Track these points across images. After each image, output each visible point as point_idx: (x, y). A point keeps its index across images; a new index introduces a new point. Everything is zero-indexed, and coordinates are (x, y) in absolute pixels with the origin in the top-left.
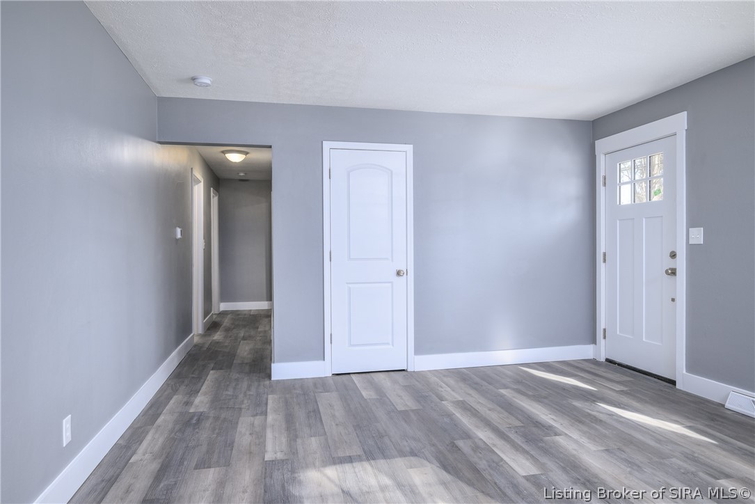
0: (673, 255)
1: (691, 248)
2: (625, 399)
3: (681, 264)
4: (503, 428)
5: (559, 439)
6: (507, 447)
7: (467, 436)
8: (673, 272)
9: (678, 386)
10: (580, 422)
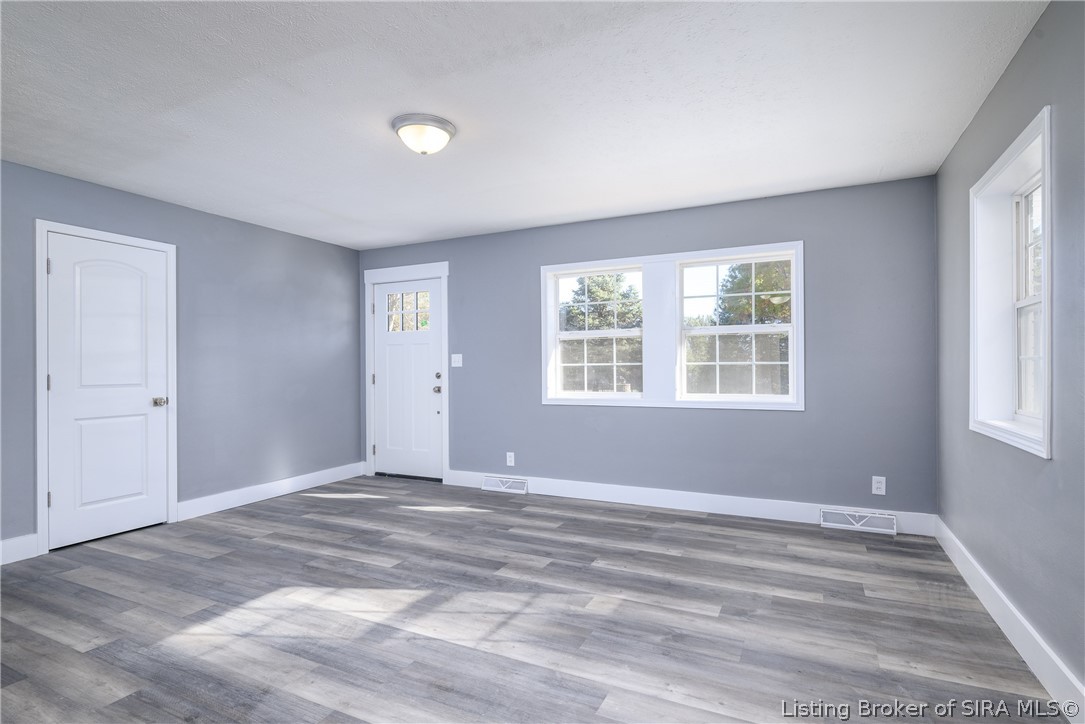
0: (438, 376)
1: (452, 370)
2: (415, 499)
3: (444, 383)
4: (339, 542)
5: (391, 537)
6: (358, 554)
7: (314, 557)
8: (438, 390)
9: (444, 482)
10: (398, 522)
